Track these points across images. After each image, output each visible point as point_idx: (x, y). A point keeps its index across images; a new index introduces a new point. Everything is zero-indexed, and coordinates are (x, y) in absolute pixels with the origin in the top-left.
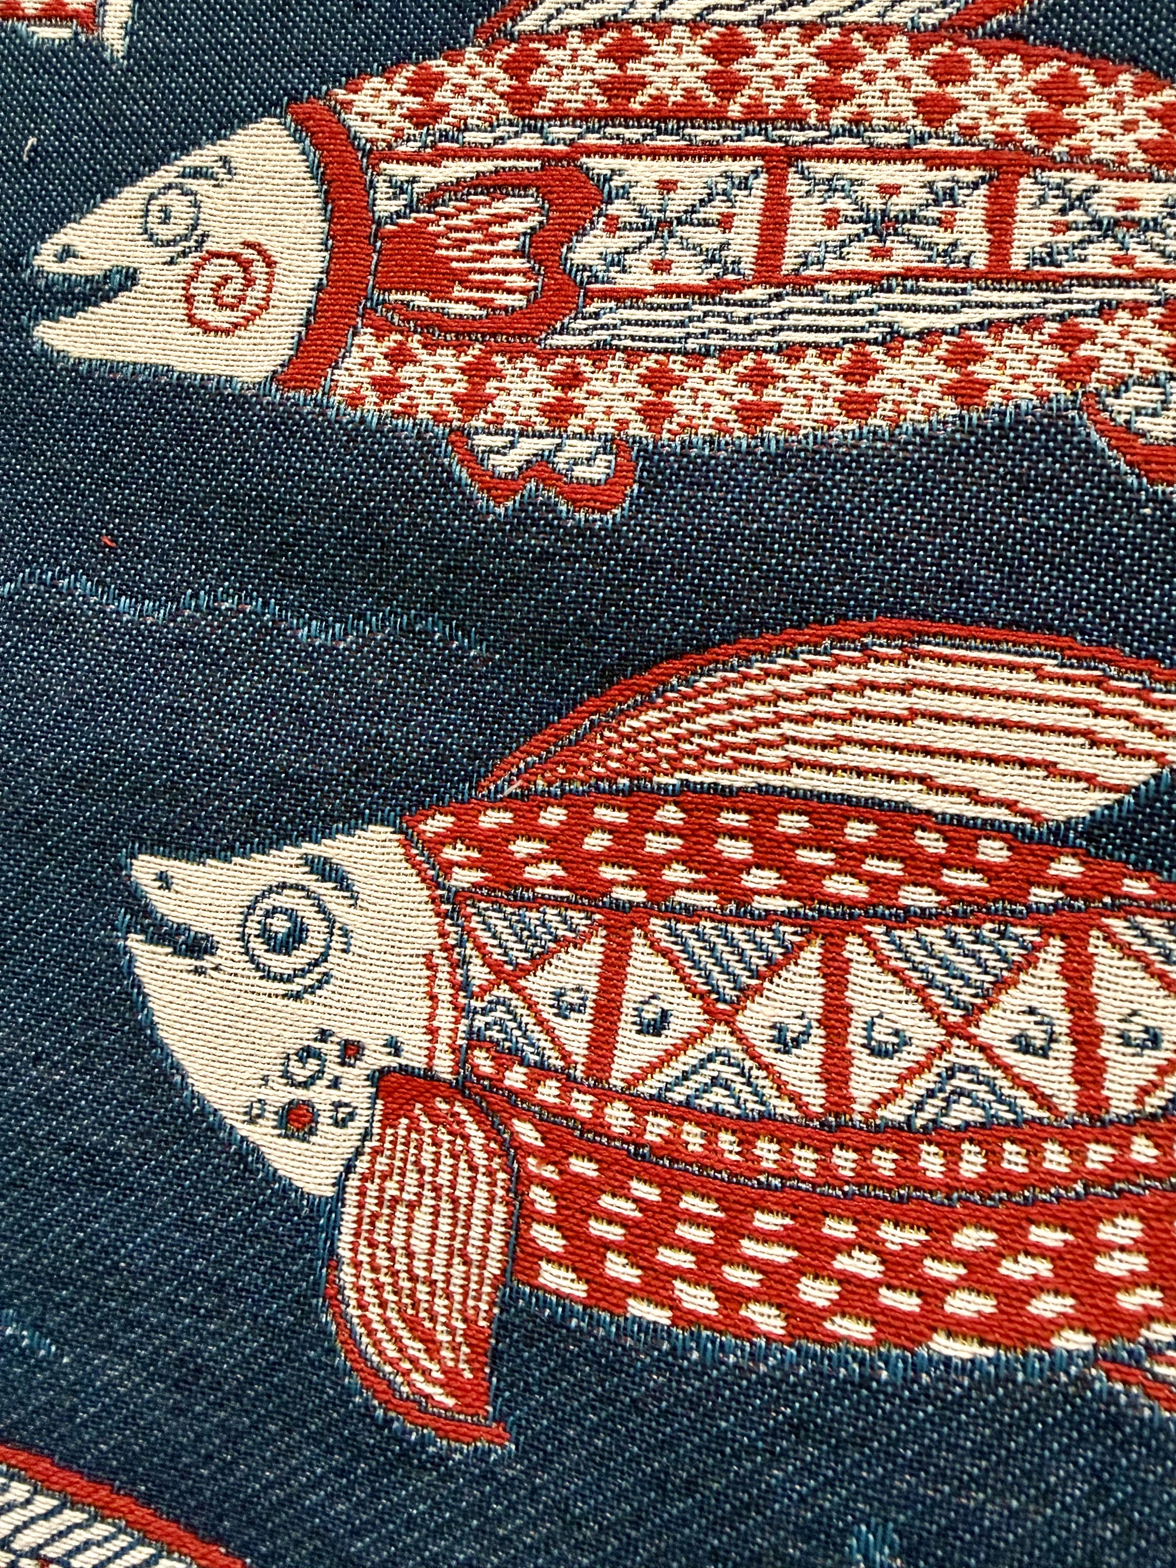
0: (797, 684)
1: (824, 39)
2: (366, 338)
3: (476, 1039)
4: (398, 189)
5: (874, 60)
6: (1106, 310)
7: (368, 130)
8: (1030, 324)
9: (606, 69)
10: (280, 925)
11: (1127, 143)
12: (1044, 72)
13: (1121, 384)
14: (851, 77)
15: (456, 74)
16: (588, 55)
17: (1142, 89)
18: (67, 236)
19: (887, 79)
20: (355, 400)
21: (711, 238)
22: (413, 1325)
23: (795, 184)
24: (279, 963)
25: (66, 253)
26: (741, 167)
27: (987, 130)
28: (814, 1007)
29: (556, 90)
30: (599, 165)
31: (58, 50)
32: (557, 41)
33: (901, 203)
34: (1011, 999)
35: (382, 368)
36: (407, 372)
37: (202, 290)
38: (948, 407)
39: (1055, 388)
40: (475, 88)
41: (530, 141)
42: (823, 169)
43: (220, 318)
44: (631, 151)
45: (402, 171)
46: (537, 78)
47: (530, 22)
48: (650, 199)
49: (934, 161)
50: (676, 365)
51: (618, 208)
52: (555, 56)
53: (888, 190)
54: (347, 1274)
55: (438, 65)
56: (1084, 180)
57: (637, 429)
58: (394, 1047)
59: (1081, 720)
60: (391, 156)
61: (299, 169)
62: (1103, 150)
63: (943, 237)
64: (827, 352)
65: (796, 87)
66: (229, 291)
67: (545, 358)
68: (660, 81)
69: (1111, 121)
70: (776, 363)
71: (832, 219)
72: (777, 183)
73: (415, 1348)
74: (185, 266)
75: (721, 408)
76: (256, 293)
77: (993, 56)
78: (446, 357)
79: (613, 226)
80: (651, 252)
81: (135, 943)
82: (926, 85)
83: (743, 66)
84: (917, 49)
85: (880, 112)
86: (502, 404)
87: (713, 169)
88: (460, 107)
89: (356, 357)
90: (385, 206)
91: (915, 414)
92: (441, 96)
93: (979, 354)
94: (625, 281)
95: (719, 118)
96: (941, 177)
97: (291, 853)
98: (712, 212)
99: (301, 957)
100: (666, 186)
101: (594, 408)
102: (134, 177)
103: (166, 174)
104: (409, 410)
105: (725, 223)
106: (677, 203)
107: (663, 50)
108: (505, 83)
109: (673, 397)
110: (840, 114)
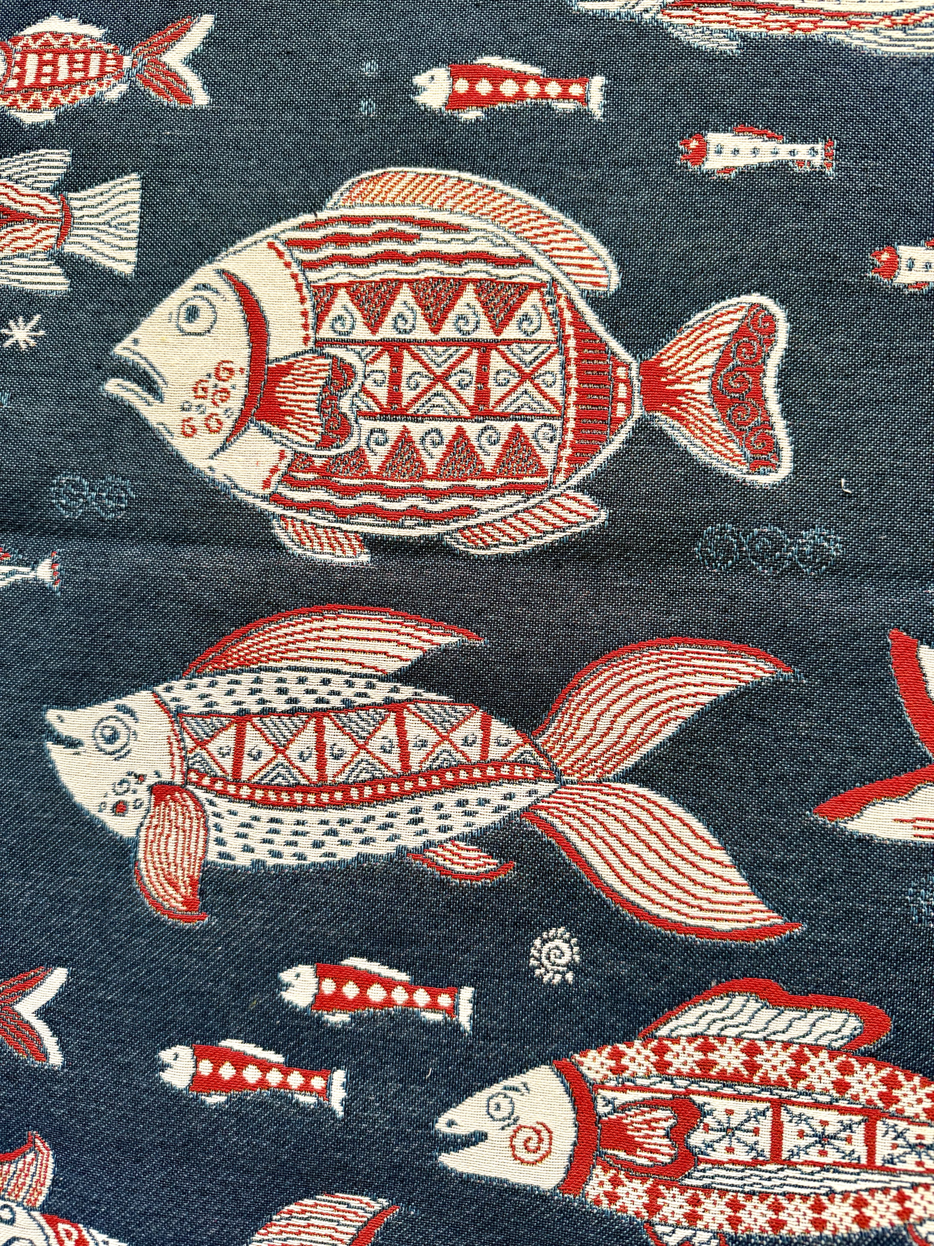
1: (794, 1049)
2: (598, 1170)
4: (609, 1103)
5: (814, 1061)
6: (914, 1187)
7: (591, 1075)
8: (886, 1191)
9: (699, 1056)
11: (918, 1109)
12: (884, 1073)
13: (922, 1221)
14: (804, 1068)
15: (631, 1052)
16: (690, 1049)
17: (923, 1085)
18: (450, 1114)
19: (820, 1070)
20: (597, 1202)
21: (750, 1139)
23: (784, 1117)
25: (451, 1124)
26: (762, 1106)
27: (863, 1098)
29: (677, 1064)
30: (699, 1099)
31: (436, 1025)
32: (676, 1041)
33: (830, 1130)
35: (608, 1187)
36: (620, 1190)
37: (519, 1142)
38: (856, 1228)
39: (897, 1221)
40: (640, 1059)
41: (666, 1086)
42: (796, 1110)
44: (713, 1094)
45: (609, 1095)
46: (668, 1057)
47: (664, 1031)
48: (723, 1118)
49: (842, 1111)
50: (741, 1198)
51: (708, 1120)
52: (676, 1048)
53: (824, 1123)
55: (622, 1047)
56: (902, 1125)
57: (727, 1229)
60: (602, 1086)
61: (561, 1089)
62: (909, 1112)
63: (848, 1148)
64: (805, 1198)
65: (782, 1071)
66: (532, 1145)
67: (684, 1189)
68: (722, 1063)
69: (912, 1098)
70: (784, 1202)
71: (801, 1134)
72: (777, 1115)
74: (509, 1131)
75: (762, 1221)
76: (545, 1146)
77: (864, 1065)
78: (636, 1183)
79: (707, 1128)
80: (725, 1143)
82: (836, 1075)
83: (759, 1059)
84: (832, 1058)
85: (818, 1087)
86: (666, 1211)
87: (749, 1106)
88: (633, 1067)
90: (602, 1109)
91: (842, 1231)
92: (625, 1061)
93: (866, 1204)
94: (714, 1156)
95: (749, 1082)
96: (846, 1118)
98: (750, 1126)
100: (730, 1112)
101: (707, 1217)
102: (480, 1089)
103: (497, 1088)
104: (624, 1209)
105: (756, 1131)
106: (735, 1121)
107: (723, 1049)
108: (654, 1058)
109: (741, 1214)
110: (802, 1085)
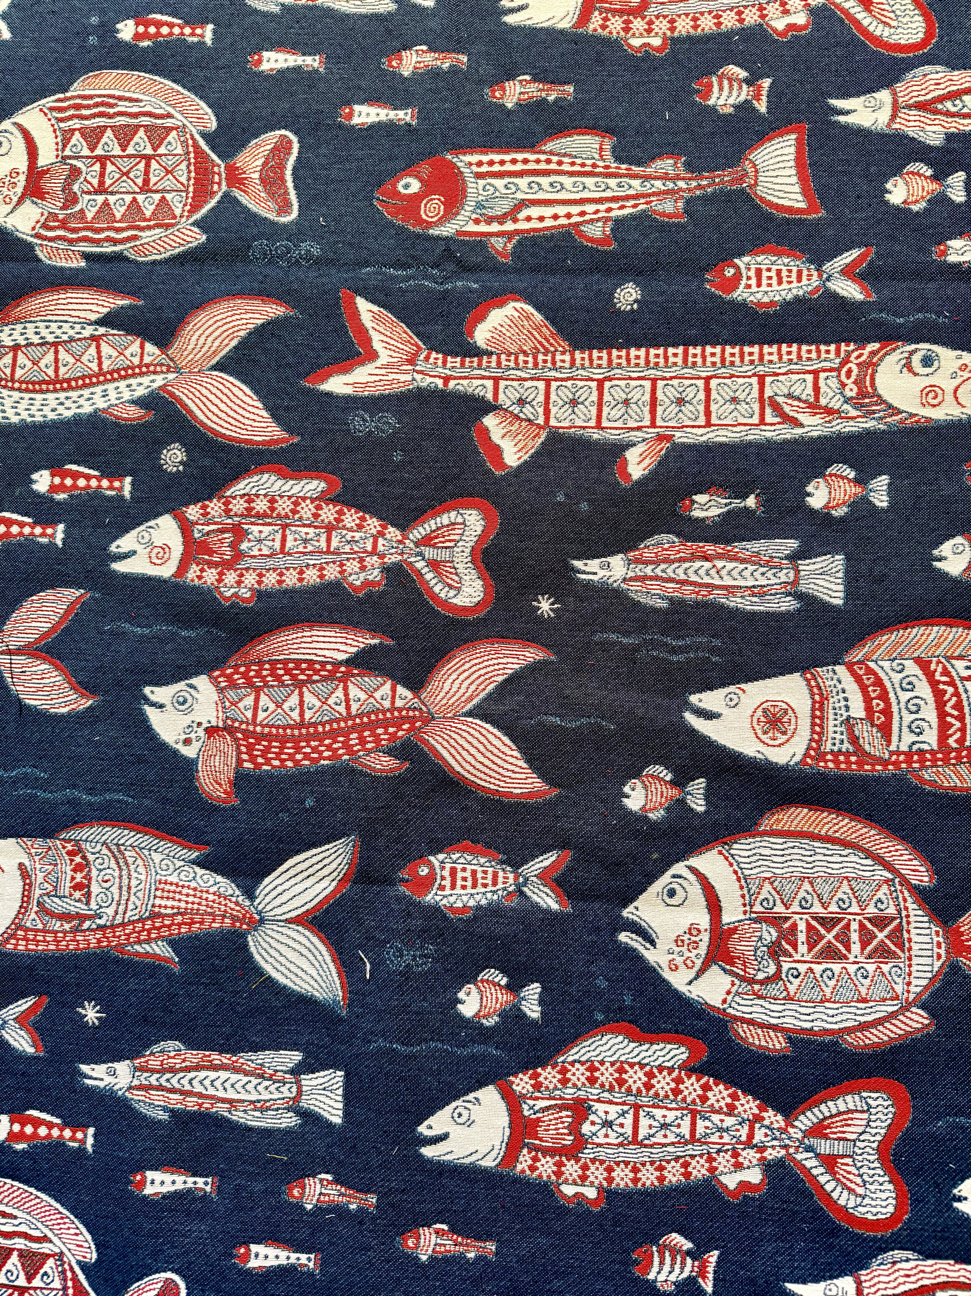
0: (290, 637)
1: (293, 499)
2: (194, 566)
3: (227, 718)
4: (200, 531)
5: (303, 505)
6: (348, 559)
7: (191, 518)
8: (334, 563)
9: (246, 505)
10: (181, 699)
11: (353, 524)
12: (337, 508)
13: (350, 574)
14: (299, 508)
15: (212, 505)
16: (242, 502)
17: (356, 513)
18: (118, 542)
19: (306, 509)
20: (192, 580)
21: (271, 544)
22: (216, 782)
23: (288, 532)
24: (182, 708)
25: (118, 547)
26: (276, 528)
27: (326, 521)
28: (297, 702)
29: (235, 509)
30: (245, 527)
31: (113, 497)
32: (234, 498)
33: (309, 537)
34: (334, 696)
35: (198, 573)
36: (204, 574)
37: (153, 555)
38: (318, 580)
39: (338, 576)
40: (216, 508)
41: (229, 521)
42: (293, 529)
43: (159, 562)
44: (252, 524)
45: (200, 527)
46: (230, 506)
47: (228, 493)
48: (257, 535)
49: (316, 527)
50: (264, 572)
51: (250, 536)
52: (234, 502)
53: (307, 534)
54: (201, 774)
55: (207, 503)
56: (345, 532)
57: (256, 586)
58: (209, 722)
59: (344, 640)
60: (197, 524)
61: (176, 526)
62: (348, 526)
63: (317, 544)
64: (295, 569)
65: (287, 510)
66: (160, 555)
67: (235, 570)
68: (258, 508)
69: (350, 519)
70: (285, 571)
71: (295, 540)
72: (284, 531)
73: (217, 786)
74: (148, 550)
75: (273, 581)
76: (166, 556)
77: (327, 505)
78: (213, 570)
79: (249, 540)
80: (258, 547)
81: (146, 707)
82: (314, 510)
83: (276, 505)
84: (312, 502)
85: (305, 516)
86: (226, 581)
87: (270, 528)
88: (213, 512)
89: (192, 571)
90: (197, 535)
91: (312, 581)
92: (209, 510)
93: (324, 569)
94: (252, 553)
95: (272, 517)
96: (317, 531)
97: (183, 683)
98: (271, 538)
99: (187, 705)
100: (260, 532)
101: (247, 582)
102: (134, 528)
103: (142, 527)
104: (205, 582)
105: (273, 540)
106: (263, 536)
107: (258, 501)
108: (223, 507)
109: (264, 579)
110: (297, 517)
